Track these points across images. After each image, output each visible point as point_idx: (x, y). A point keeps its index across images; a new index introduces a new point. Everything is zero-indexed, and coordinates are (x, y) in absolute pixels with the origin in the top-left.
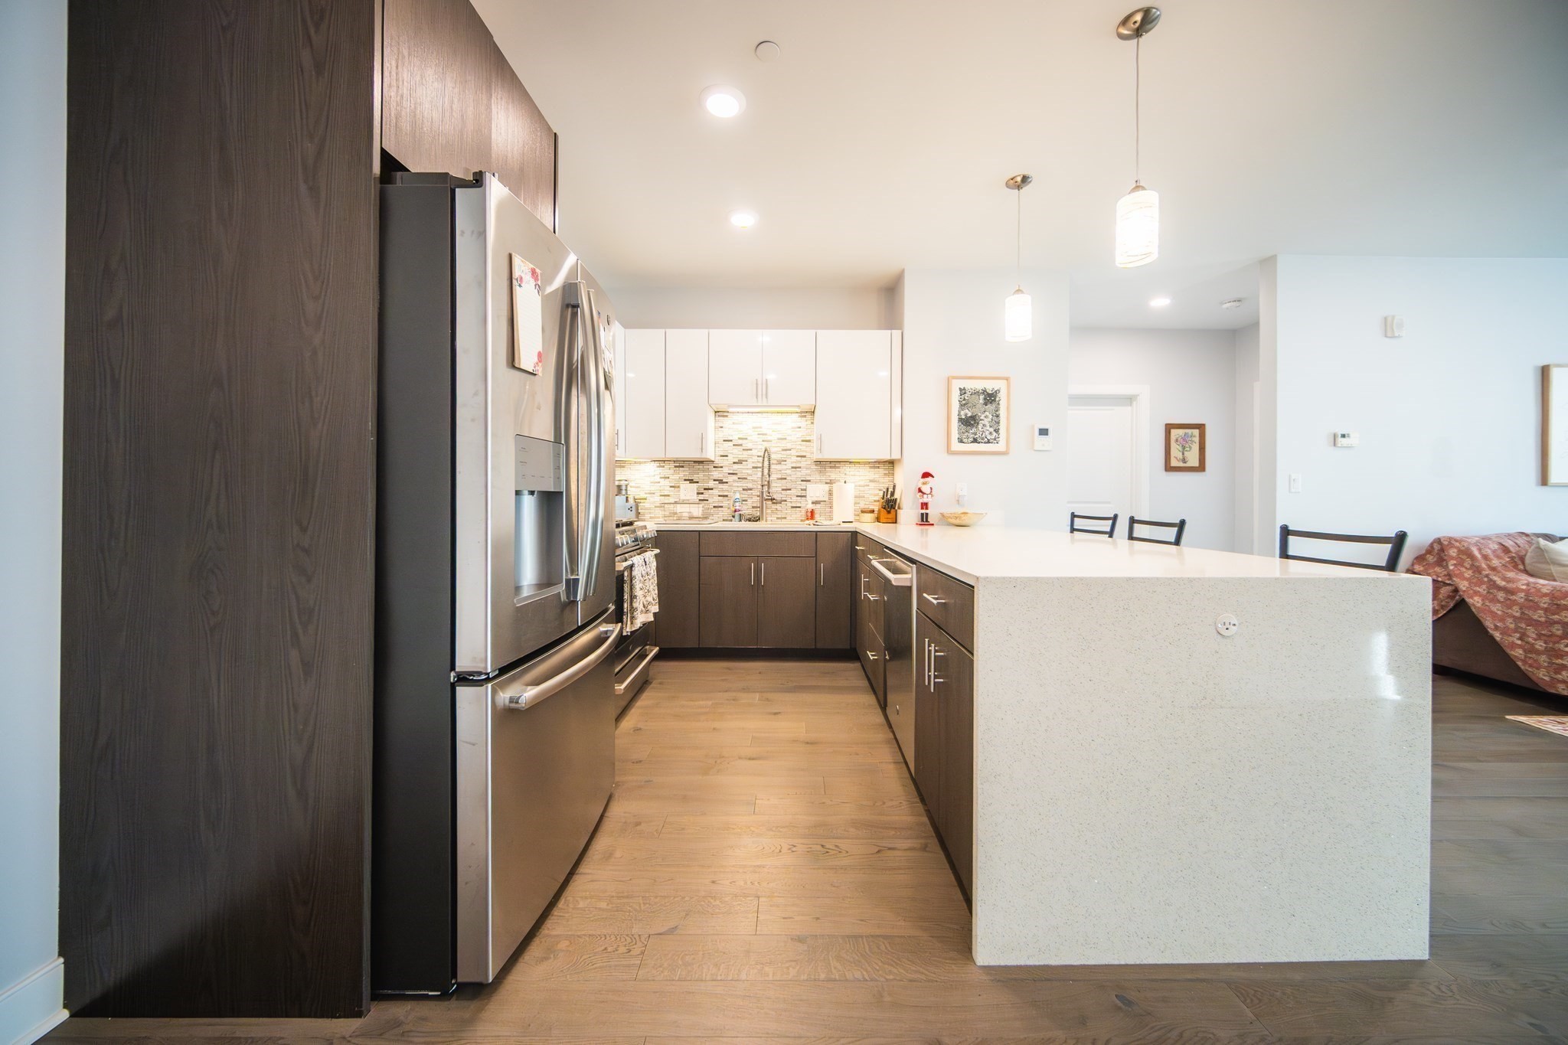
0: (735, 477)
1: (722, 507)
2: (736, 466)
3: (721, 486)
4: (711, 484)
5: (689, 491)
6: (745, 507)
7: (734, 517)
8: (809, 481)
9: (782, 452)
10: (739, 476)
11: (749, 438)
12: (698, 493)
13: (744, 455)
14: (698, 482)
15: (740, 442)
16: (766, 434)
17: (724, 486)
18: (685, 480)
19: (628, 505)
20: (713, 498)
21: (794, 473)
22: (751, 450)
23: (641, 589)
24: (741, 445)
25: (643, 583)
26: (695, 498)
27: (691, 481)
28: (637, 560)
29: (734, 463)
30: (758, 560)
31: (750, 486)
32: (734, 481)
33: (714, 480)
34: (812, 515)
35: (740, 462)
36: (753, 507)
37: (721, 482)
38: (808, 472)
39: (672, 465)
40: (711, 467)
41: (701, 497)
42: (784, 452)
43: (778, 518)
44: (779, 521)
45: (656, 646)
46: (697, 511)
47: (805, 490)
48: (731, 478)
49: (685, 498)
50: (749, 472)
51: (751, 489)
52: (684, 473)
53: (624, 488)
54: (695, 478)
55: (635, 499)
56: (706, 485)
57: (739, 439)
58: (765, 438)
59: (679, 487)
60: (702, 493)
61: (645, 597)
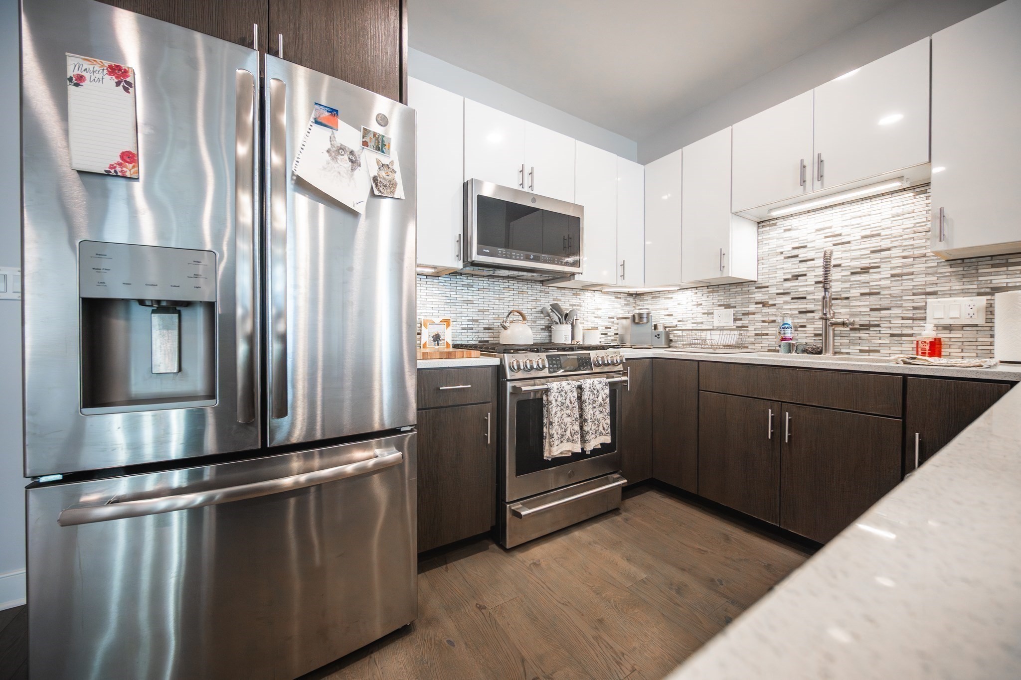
0: (788, 298)
1: (767, 334)
2: (788, 284)
3: (765, 310)
4: (752, 308)
5: (724, 317)
6: (801, 335)
7: (780, 346)
8: (934, 293)
9: (873, 255)
10: (794, 295)
11: (809, 245)
12: (735, 320)
13: (803, 268)
14: (735, 307)
15: (795, 252)
16: (840, 235)
17: (772, 310)
18: (720, 305)
19: (656, 332)
20: (755, 325)
21: (894, 284)
22: (813, 260)
23: (569, 416)
24: (797, 256)
25: (572, 410)
26: (730, 323)
27: (728, 306)
28: (554, 385)
29: (786, 280)
30: (780, 405)
31: (810, 307)
32: (786, 302)
33: (757, 303)
34: (935, 348)
35: (796, 277)
36: (816, 335)
37: (764, 304)
38: (933, 279)
39: (705, 290)
40: (753, 289)
41: (739, 323)
42: (878, 255)
43: (861, 351)
44: (865, 356)
45: (623, 476)
46: (732, 338)
47: (924, 308)
48: (780, 300)
49: (718, 325)
50: (812, 289)
51: (812, 312)
52: (716, 298)
53: (645, 316)
54: (732, 302)
55: (665, 327)
56: (746, 310)
57: (794, 248)
58: (837, 240)
59: (712, 313)
60: (741, 319)
61: (572, 424)
